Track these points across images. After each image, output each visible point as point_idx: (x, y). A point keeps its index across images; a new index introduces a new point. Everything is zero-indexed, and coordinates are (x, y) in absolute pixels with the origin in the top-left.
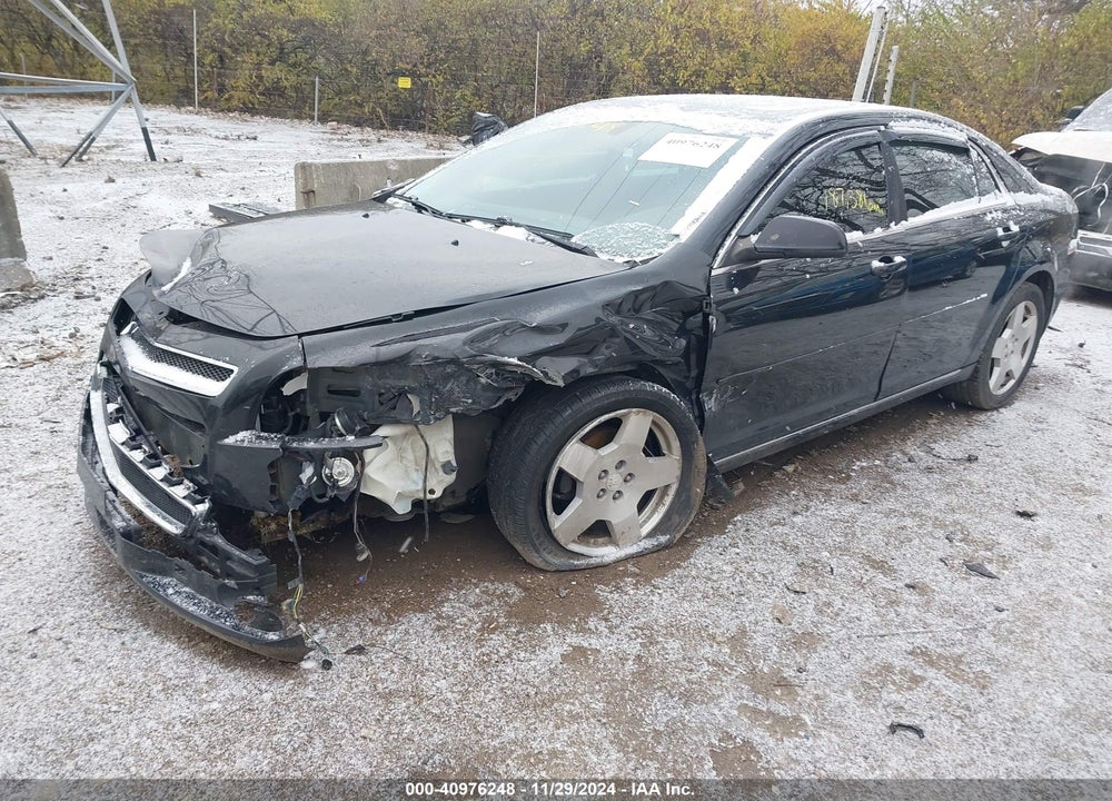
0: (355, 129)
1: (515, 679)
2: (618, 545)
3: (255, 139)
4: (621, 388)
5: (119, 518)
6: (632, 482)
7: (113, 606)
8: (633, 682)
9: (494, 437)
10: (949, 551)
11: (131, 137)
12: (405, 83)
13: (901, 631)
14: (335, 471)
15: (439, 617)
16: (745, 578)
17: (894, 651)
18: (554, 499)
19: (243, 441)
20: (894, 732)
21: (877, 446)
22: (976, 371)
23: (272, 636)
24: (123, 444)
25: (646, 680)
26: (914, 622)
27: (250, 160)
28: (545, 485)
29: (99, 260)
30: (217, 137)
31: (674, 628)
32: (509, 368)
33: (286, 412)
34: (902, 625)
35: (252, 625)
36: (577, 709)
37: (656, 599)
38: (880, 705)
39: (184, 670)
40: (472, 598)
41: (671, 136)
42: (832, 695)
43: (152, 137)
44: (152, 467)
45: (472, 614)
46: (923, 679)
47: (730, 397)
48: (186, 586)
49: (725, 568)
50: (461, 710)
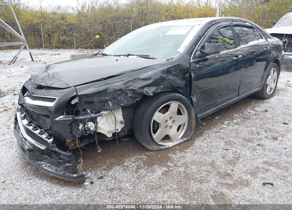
0: (86, 50)
1: (149, 182)
2: (173, 142)
3: (60, 54)
4: (169, 95)
5: (27, 146)
6: (174, 123)
7: (27, 173)
8: (184, 179)
9: (134, 114)
10: (267, 135)
11: (27, 57)
12: (98, 37)
13: (259, 157)
14: (89, 126)
15: (124, 166)
16: (211, 147)
17: (258, 162)
18: (153, 129)
19: (61, 119)
20: (264, 185)
21: (239, 110)
22: (263, 88)
23: (75, 175)
24: (26, 125)
25: (187, 178)
26: (262, 155)
27: (59, 60)
28: (150, 126)
29: (20, 86)
30: (50, 55)
31: (193, 163)
32: (137, 91)
33: (73, 110)
34: (259, 155)
35: (69, 173)
36: (169, 188)
37: (186, 155)
38: (258, 178)
39: (49, 189)
40: (133, 160)
41: (173, 28)
42: (243, 176)
43: (33, 56)
44: (35, 130)
45: (133, 164)
46: (269, 170)
47: (199, 97)
48: (48, 163)
49: (204, 145)
50: (134, 192)
